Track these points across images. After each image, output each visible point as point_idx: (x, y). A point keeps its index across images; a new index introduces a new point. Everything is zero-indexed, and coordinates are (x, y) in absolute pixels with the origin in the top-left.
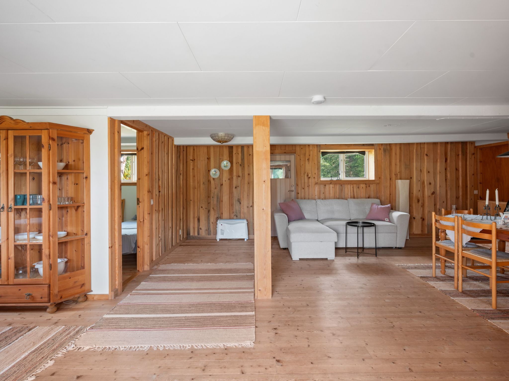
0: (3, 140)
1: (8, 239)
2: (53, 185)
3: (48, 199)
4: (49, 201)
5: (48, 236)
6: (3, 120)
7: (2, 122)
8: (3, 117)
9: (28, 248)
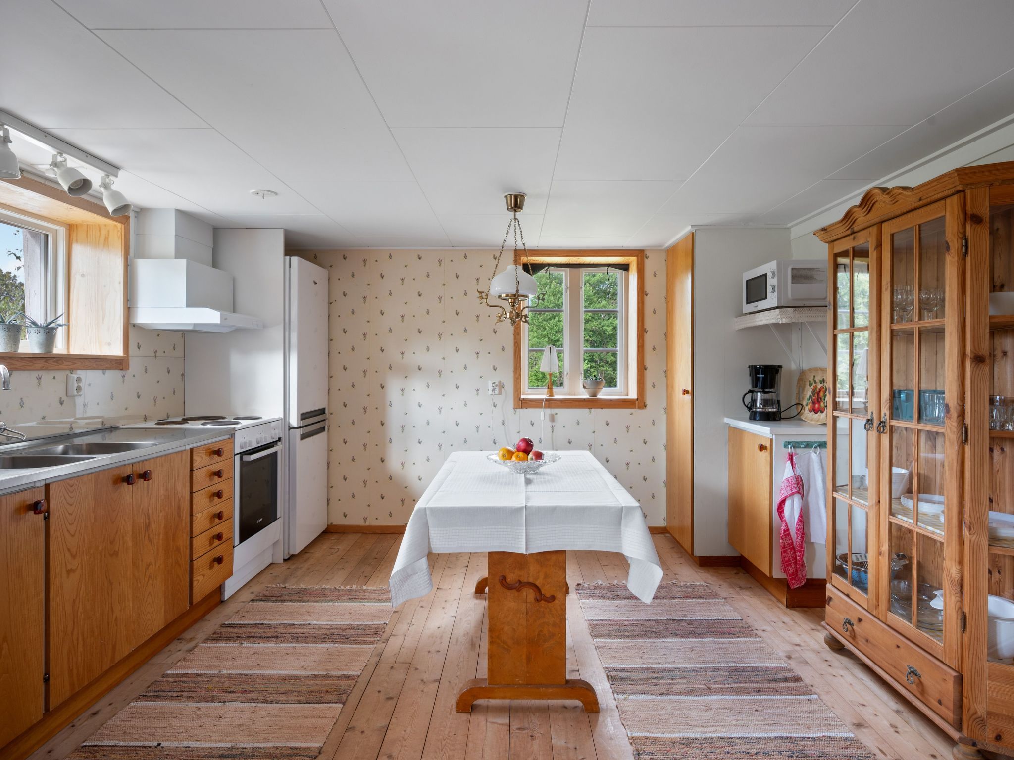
0: (873, 249)
1: (879, 502)
2: (973, 366)
3: (959, 408)
4: (962, 414)
5: (957, 524)
6: (872, 201)
7: (871, 205)
8: (872, 194)
9: (914, 542)
